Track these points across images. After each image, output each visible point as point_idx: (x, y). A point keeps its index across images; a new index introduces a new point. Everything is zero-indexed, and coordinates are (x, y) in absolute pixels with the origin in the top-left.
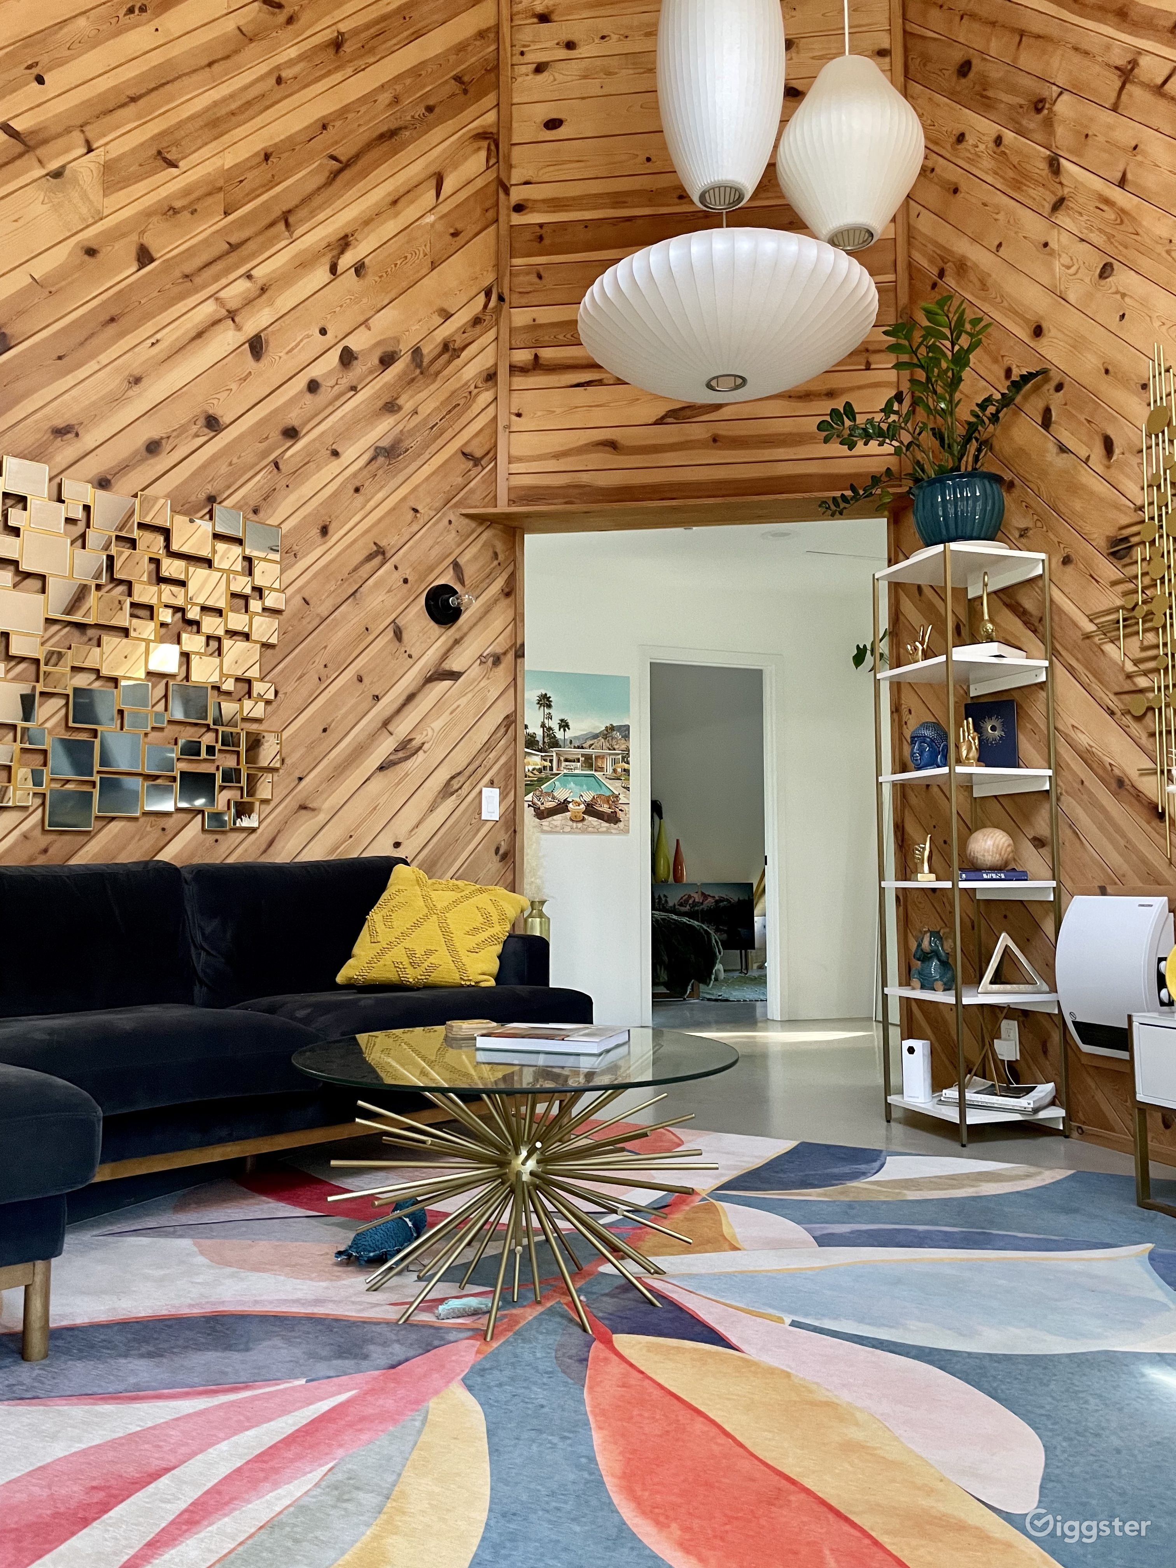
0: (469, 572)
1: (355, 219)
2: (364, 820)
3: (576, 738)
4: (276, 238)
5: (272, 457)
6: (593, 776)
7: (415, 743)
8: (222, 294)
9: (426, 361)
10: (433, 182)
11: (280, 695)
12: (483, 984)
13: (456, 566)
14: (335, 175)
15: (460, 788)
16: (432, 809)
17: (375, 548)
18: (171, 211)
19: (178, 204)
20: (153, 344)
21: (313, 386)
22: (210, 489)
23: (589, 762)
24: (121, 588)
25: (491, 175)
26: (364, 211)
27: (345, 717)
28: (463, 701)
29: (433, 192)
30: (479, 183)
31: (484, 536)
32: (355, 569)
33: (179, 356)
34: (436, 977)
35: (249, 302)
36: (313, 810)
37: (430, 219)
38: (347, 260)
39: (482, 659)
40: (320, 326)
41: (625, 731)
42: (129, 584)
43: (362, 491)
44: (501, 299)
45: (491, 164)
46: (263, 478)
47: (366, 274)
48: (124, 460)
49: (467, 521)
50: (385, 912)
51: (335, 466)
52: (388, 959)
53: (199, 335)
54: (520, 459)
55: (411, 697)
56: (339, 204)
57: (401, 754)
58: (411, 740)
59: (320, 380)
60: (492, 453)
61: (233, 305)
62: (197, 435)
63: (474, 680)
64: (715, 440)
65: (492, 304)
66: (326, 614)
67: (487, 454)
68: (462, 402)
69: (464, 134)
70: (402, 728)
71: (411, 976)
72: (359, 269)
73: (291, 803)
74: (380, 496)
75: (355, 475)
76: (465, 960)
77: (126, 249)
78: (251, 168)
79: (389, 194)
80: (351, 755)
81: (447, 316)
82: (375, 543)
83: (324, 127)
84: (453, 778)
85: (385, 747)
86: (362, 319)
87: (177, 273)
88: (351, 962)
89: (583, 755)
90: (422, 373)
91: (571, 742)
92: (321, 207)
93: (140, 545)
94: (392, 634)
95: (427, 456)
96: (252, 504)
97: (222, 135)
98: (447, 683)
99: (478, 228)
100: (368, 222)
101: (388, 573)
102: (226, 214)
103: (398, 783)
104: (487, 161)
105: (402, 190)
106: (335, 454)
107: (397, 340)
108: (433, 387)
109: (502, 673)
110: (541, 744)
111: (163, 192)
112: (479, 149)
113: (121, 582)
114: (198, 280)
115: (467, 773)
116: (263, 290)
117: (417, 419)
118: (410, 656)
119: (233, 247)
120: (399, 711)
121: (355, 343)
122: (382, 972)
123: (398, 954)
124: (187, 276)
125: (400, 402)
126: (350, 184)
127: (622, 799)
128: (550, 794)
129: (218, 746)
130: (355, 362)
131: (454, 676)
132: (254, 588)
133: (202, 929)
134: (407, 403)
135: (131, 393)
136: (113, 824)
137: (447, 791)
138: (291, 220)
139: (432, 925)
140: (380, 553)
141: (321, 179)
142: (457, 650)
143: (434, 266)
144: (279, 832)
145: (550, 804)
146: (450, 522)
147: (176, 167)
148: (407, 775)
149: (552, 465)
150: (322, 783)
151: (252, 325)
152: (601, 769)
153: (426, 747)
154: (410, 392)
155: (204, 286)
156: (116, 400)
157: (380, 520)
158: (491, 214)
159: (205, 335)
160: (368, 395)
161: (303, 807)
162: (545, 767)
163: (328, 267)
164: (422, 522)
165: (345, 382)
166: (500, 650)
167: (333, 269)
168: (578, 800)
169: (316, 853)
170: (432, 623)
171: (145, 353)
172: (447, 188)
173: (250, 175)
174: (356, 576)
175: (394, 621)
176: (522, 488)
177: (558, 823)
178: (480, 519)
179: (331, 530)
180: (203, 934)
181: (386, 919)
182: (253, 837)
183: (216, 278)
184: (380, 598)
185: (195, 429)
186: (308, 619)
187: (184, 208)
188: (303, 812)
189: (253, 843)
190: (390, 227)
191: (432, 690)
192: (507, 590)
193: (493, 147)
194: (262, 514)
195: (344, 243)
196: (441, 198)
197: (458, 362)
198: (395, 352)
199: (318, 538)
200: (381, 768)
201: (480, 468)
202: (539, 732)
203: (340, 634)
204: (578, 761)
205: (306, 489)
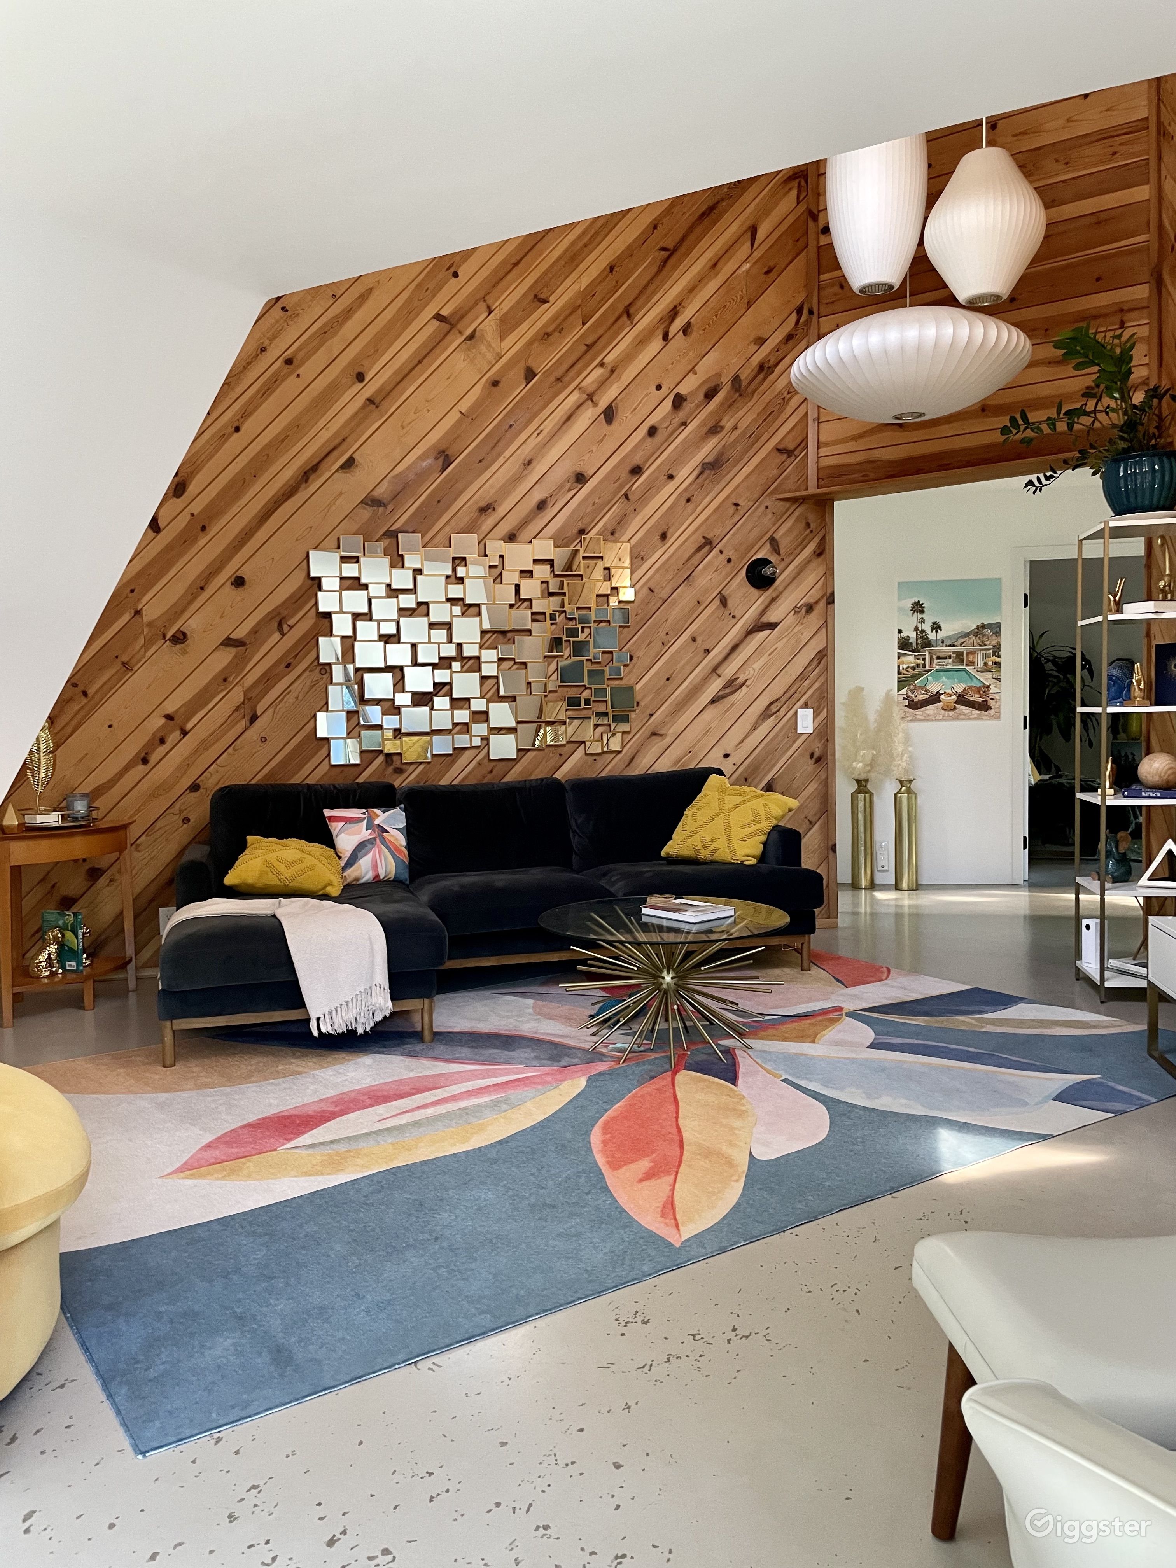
0: (785, 545)
1: (683, 290)
2: (699, 741)
3: (949, 637)
4: (622, 328)
5: (623, 492)
6: (964, 670)
7: (740, 681)
8: (583, 384)
9: (744, 384)
10: (749, 234)
11: (635, 659)
12: (746, 863)
13: (773, 541)
14: (666, 261)
15: (778, 711)
16: (754, 728)
17: (704, 541)
18: (545, 336)
19: (549, 330)
20: (538, 434)
21: (652, 431)
22: (580, 525)
23: (960, 658)
24: (526, 604)
25: (802, 207)
26: (689, 281)
27: (683, 668)
28: (780, 645)
29: (749, 244)
30: (791, 219)
31: (797, 513)
32: (688, 560)
33: (555, 438)
34: (717, 856)
35: (603, 383)
36: (661, 735)
37: (747, 266)
38: (679, 323)
39: (796, 610)
40: (656, 384)
41: (996, 628)
42: (530, 600)
43: (693, 499)
44: (811, 312)
45: (801, 198)
46: (618, 508)
47: (691, 332)
48: (524, 519)
49: (782, 503)
50: (695, 810)
51: (671, 486)
52: (689, 842)
53: (569, 418)
54: (827, 444)
55: (735, 648)
56: (666, 286)
57: (728, 691)
58: (736, 679)
59: (656, 425)
60: (803, 443)
61: (591, 390)
62: (570, 490)
63: (789, 627)
64: (983, 410)
65: (803, 319)
66: (666, 596)
67: (800, 445)
68: (776, 409)
69: (775, 184)
70: (729, 671)
71: (703, 854)
72: (686, 329)
73: (645, 731)
74: (708, 500)
75: (686, 490)
76: (736, 846)
77: (518, 372)
78: (601, 282)
79: (710, 260)
80: (687, 696)
81: (761, 341)
82: (704, 537)
83: (655, 227)
84: (772, 704)
85: (715, 686)
86: (690, 367)
87: (552, 378)
88: (670, 842)
89: (954, 653)
90: (740, 395)
91: (943, 642)
92: (654, 292)
93: (535, 574)
94: (718, 602)
95: (746, 460)
96: (610, 529)
97: (577, 266)
98: (767, 632)
99: (790, 258)
100: (692, 290)
101: (716, 557)
102: (584, 324)
103: (727, 711)
104: (798, 197)
105: (721, 253)
106: (671, 477)
107: (719, 375)
108: (750, 404)
109: (814, 620)
110: (914, 646)
111: (539, 325)
112: (790, 189)
113: (525, 600)
114: (566, 379)
115: (784, 699)
116: (612, 371)
117: (737, 433)
118: (734, 617)
119: (589, 347)
120: (726, 658)
121: (683, 389)
122: (686, 851)
123: (696, 840)
124: (558, 379)
125: (722, 424)
126: (675, 267)
127: (993, 689)
128: (924, 688)
129: (593, 699)
130: (685, 404)
131: (772, 626)
132: (612, 589)
133: (576, 821)
134: (728, 423)
135: (526, 472)
136: (529, 753)
137: (767, 714)
138: (632, 311)
139: (720, 820)
140: (708, 543)
141: (654, 269)
142: (774, 606)
143: (749, 305)
144: (638, 752)
145: (923, 696)
146: (767, 507)
147: (548, 302)
148: (733, 705)
149: (851, 446)
150: (667, 716)
151: (604, 402)
152: (973, 664)
153: (748, 683)
154: (730, 413)
155: (570, 383)
156: (517, 479)
157: (707, 519)
158: (801, 243)
159: (573, 418)
160: (696, 425)
161: (654, 734)
162: (918, 666)
163: (661, 337)
164: (742, 513)
165: (677, 421)
166: (812, 601)
167: (666, 337)
168: (949, 691)
169: (664, 766)
170: (753, 589)
171: (533, 442)
172: (761, 234)
173: (599, 289)
174: (689, 564)
175: (720, 593)
176: (829, 467)
177: (931, 712)
178: (794, 500)
179: (669, 535)
180: (576, 824)
181: (694, 815)
182: (620, 756)
183: (579, 374)
184: (709, 577)
185: (568, 485)
186: (653, 603)
187: (554, 330)
188: (654, 737)
189: (620, 760)
190: (712, 286)
191: (753, 639)
192: (818, 552)
193: (803, 183)
194: (617, 535)
195: (674, 313)
196: (755, 247)
197: (773, 377)
198: (718, 385)
199: (659, 543)
200: (713, 702)
201: (793, 458)
202: (913, 635)
203: (677, 609)
204: (950, 657)
205: (648, 510)
